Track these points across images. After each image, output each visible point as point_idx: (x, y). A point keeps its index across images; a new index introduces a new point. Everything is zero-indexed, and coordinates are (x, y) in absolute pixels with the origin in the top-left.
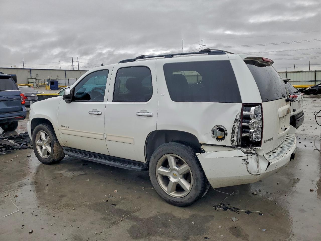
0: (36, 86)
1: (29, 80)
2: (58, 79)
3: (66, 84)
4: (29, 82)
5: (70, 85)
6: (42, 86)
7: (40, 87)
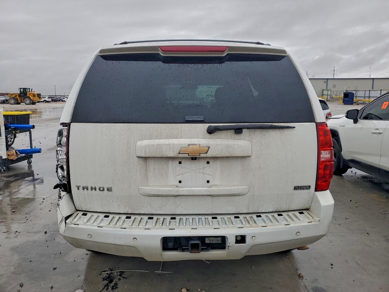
0: (330, 98)
1: (324, 91)
2: (356, 91)
3: (365, 97)
4: (323, 95)
5: (370, 98)
6: (336, 100)
7: (334, 101)
